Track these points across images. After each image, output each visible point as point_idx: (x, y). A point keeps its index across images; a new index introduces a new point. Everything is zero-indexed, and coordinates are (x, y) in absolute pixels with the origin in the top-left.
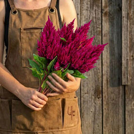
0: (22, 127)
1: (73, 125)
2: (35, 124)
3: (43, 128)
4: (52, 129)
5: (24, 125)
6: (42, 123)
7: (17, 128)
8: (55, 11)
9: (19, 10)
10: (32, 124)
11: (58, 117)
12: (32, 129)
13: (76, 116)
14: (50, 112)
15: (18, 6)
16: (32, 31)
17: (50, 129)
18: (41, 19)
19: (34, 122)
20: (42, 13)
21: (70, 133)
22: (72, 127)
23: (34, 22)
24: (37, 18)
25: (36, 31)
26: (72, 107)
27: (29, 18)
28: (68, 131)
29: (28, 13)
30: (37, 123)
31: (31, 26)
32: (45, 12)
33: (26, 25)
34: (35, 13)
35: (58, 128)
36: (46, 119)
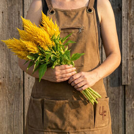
0: (54, 127)
1: (104, 125)
2: (66, 123)
3: (75, 128)
4: (83, 128)
5: (56, 125)
6: (74, 123)
7: (49, 127)
8: (93, 11)
9: (56, 10)
10: (64, 124)
11: (90, 117)
12: (63, 129)
13: (107, 116)
14: (82, 112)
15: (55, 6)
16: (69, 31)
17: (81, 129)
18: (79, 19)
19: (66, 122)
20: (80, 13)
21: (101, 132)
22: (103, 127)
23: (72, 21)
24: (75, 18)
25: (73, 31)
26: (103, 107)
27: (66, 18)
28: (99, 131)
29: (66, 13)
30: (69, 122)
31: (68, 26)
32: (83, 12)
33: (63, 25)
34: (73, 13)
35: (90, 128)
36: (78, 119)
